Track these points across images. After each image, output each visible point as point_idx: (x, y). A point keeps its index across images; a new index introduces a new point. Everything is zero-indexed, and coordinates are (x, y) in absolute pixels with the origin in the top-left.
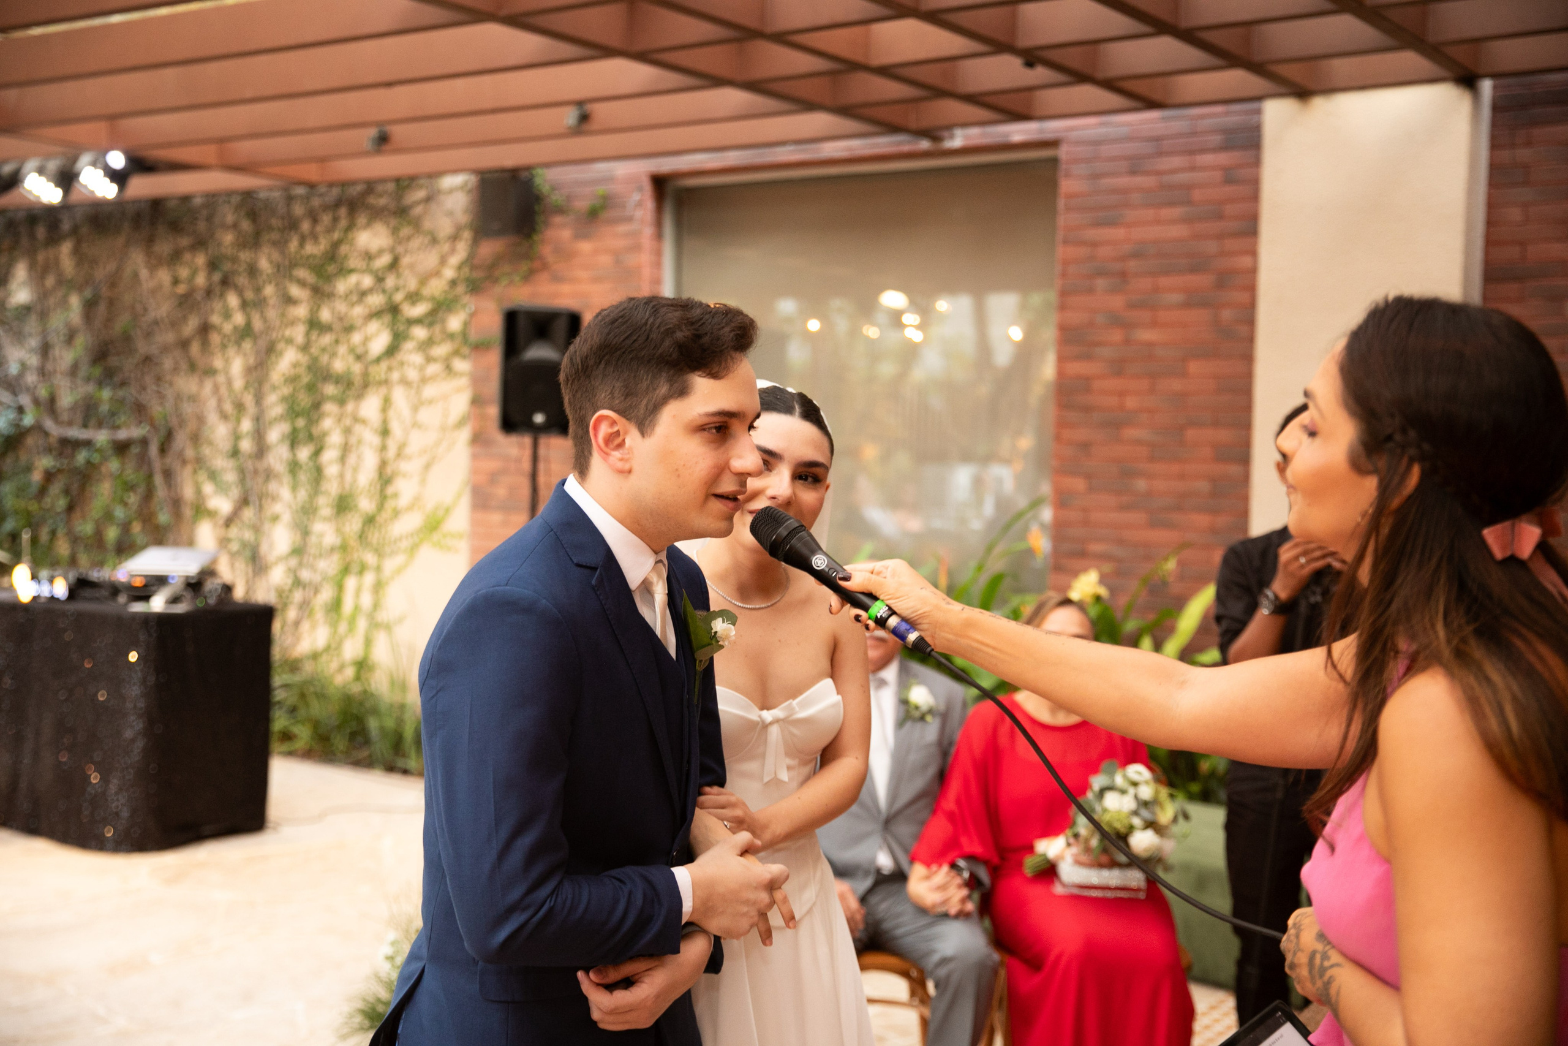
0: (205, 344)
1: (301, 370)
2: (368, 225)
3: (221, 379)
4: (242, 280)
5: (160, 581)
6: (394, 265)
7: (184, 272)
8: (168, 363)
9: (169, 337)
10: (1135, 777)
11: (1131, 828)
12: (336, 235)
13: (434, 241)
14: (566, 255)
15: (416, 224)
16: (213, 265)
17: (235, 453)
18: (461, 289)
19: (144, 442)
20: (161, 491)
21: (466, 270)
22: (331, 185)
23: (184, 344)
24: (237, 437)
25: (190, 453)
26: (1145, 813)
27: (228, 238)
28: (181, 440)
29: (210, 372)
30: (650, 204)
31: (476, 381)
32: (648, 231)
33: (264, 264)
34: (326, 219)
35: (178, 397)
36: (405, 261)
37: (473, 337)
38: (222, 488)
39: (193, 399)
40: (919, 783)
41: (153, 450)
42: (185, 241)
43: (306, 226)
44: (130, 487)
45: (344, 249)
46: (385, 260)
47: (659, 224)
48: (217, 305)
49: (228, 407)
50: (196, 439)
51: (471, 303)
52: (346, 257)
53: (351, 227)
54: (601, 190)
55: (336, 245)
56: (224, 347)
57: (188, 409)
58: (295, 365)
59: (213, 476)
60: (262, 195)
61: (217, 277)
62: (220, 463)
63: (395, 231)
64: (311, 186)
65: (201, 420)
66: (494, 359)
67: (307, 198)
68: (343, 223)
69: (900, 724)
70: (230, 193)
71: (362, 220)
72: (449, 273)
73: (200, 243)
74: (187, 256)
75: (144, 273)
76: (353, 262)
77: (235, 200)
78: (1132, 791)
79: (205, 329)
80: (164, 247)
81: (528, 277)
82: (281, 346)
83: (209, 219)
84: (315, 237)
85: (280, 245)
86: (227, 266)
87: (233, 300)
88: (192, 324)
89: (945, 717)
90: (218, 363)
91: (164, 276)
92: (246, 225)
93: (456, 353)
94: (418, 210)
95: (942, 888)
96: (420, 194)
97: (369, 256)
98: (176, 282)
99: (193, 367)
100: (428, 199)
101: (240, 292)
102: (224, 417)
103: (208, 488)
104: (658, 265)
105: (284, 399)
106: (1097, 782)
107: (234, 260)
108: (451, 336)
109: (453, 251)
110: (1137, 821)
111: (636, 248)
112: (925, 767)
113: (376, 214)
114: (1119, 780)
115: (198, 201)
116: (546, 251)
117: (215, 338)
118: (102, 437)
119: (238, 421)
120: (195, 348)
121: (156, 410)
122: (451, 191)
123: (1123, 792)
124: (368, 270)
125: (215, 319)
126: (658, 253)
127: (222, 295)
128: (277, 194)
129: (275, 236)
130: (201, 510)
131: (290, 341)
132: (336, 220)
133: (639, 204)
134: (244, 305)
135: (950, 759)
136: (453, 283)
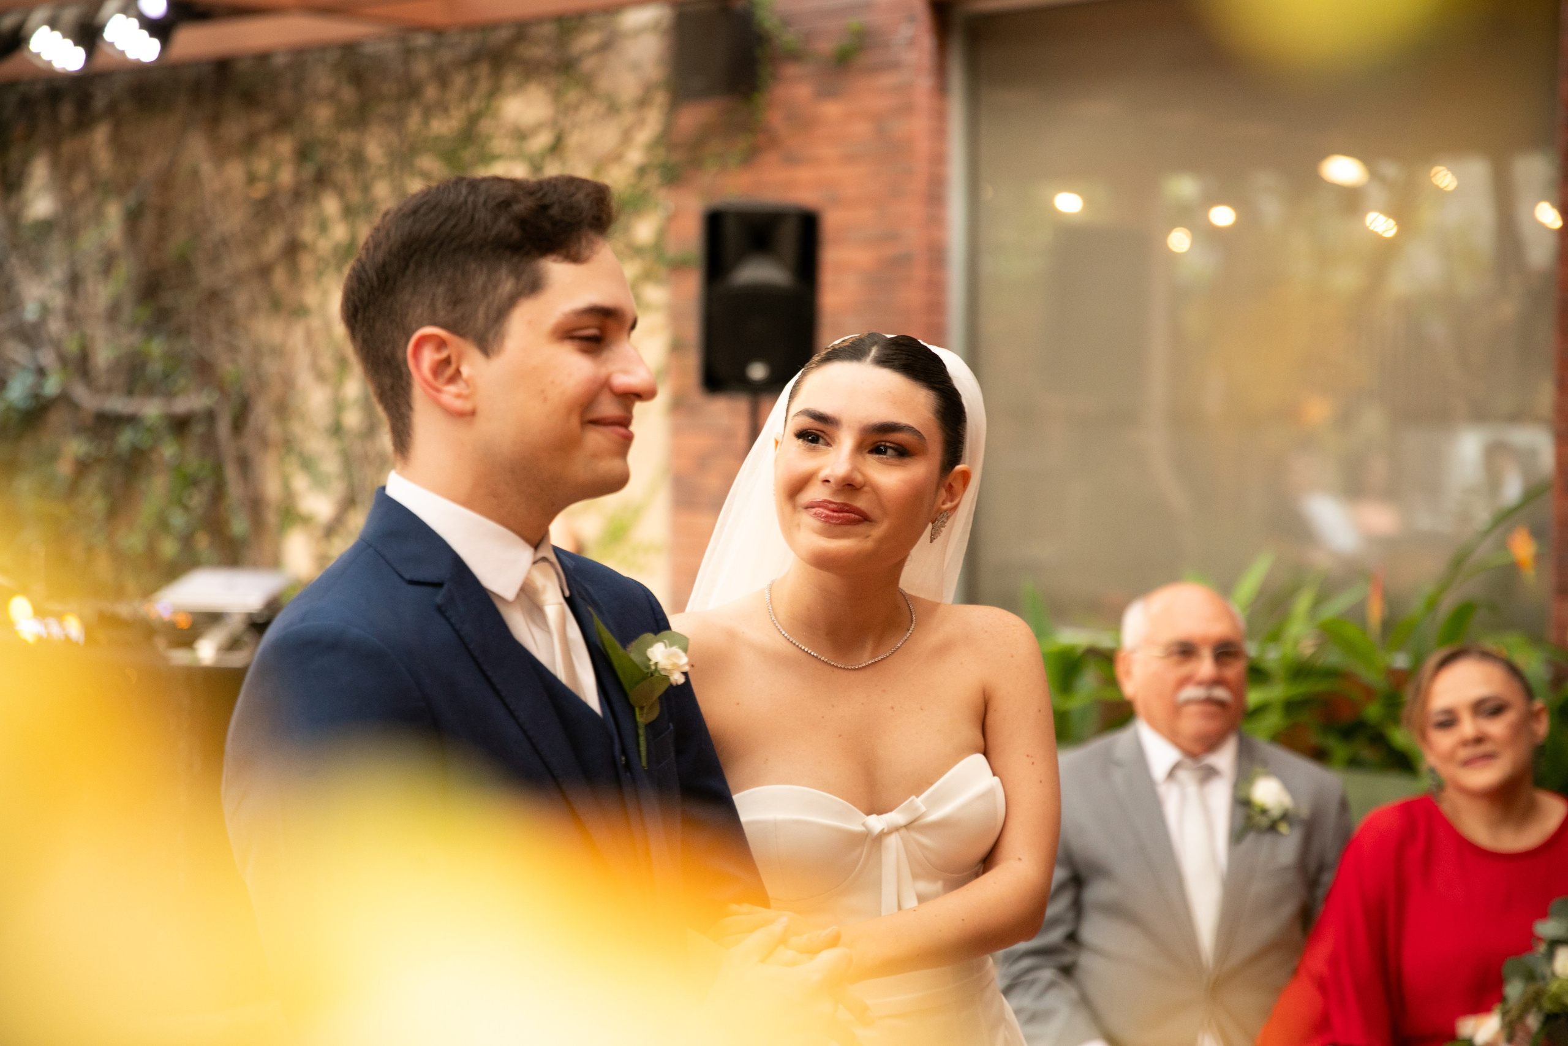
0: (294, 272)
2: (520, 87)
3: (315, 322)
4: (344, 175)
5: (212, 618)
6: (556, 147)
7: (262, 166)
8: (241, 300)
9: (242, 261)
12: (474, 105)
13: (613, 108)
14: (804, 123)
15: (587, 83)
16: (303, 154)
17: (336, 430)
18: (653, 179)
19: (210, 416)
20: (235, 490)
21: (662, 153)
22: (468, 28)
23: (264, 271)
24: (338, 406)
25: (274, 430)
27: (323, 114)
28: (262, 412)
29: (300, 311)
30: (926, 42)
31: (675, 316)
32: (924, 83)
33: (375, 150)
34: (459, 80)
35: (257, 351)
36: (574, 139)
37: (673, 250)
38: (319, 482)
39: (279, 352)
41: (223, 428)
42: (263, 120)
43: (431, 92)
44: (192, 482)
45: (485, 125)
46: (541, 141)
47: (941, 71)
48: (309, 213)
49: (327, 362)
50: (283, 409)
51: (666, 201)
52: (489, 138)
53: (495, 92)
54: (854, 22)
55: (473, 119)
56: (320, 274)
57: (270, 366)
59: (307, 464)
60: (369, 49)
61: (309, 171)
62: (318, 445)
63: (557, 95)
64: (438, 32)
65: (288, 382)
66: (692, 285)
67: (430, 51)
68: (484, 85)
69: (1237, 840)
70: (323, 48)
71: (510, 79)
72: (635, 156)
73: (283, 123)
74: (267, 142)
75: (206, 168)
76: (500, 144)
77: (333, 56)
79: (293, 249)
80: (234, 129)
81: (750, 157)
83: (297, 86)
84: (443, 108)
85: (397, 121)
86: (321, 155)
87: (331, 205)
88: (275, 241)
89: (1310, 824)
90: (311, 297)
91: (235, 171)
92: (348, 94)
93: (647, 276)
94: (589, 64)
96: (590, 39)
97: (521, 135)
98: (251, 179)
99: (276, 305)
100: (605, 47)
101: (341, 192)
102: (321, 376)
103: (300, 482)
104: (939, 133)
107: (332, 145)
108: (637, 251)
109: (642, 122)
111: (907, 109)
112: (1276, 902)
113: (532, 71)
115: (280, 60)
116: (775, 119)
117: (307, 263)
118: (152, 409)
119: (338, 385)
120: (279, 277)
121: (228, 368)
122: (638, 32)
124: (520, 155)
125: (307, 234)
126: (940, 116)
127: (316, 199)
128: (389, 48)
129: (387, 108)
130: (290, 515)
132: (473, 81)
133: (911, 43)
134: (349, 212)
136: (642, 171)
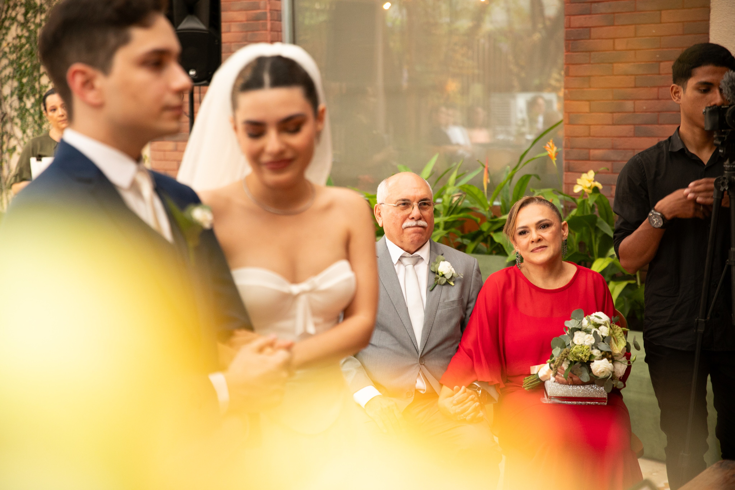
1: (23, 41)
10: (598, 321)
11: (591, 359)
26: (604, 346)
40: (445, 330)
58: (19, 37)
69: (431, 289)
78: (594, 330)
82: (7, 23)
89: (464, 283)
95: (461, 402)
105: (11, 63)
106: (570, 324)
110: (596, 352)
112: (450, 318)
114: (585, 322)
123: (588, 331)
131: (14, 19)
135: (469, 312)
